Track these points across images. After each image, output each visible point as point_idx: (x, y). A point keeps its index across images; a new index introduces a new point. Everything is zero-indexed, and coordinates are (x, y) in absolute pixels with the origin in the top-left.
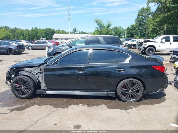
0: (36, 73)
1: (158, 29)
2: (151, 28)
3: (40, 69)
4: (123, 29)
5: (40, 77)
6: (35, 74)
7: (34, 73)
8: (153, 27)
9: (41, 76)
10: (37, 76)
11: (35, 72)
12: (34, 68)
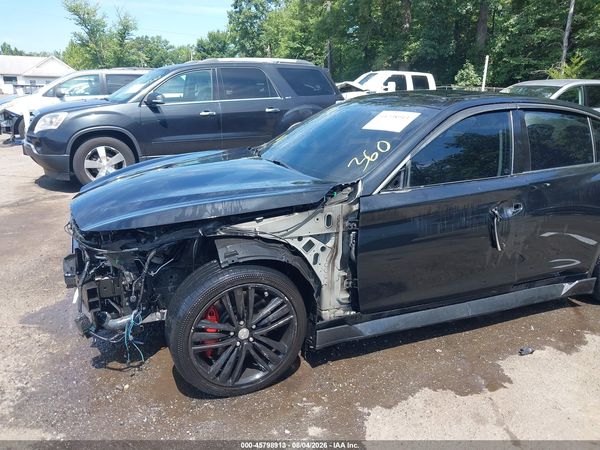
0: (305, 241)
1: (309, 51)
2: (287, 47)
3: (329, 217)
4: (171, 47)
5: (324, 258)
6: (299, 246)
7: (294, 243)
8: (292, 44)
9: (328, 251)
10: (310, 257)
11: (300, 239)
12: (297, 217)
